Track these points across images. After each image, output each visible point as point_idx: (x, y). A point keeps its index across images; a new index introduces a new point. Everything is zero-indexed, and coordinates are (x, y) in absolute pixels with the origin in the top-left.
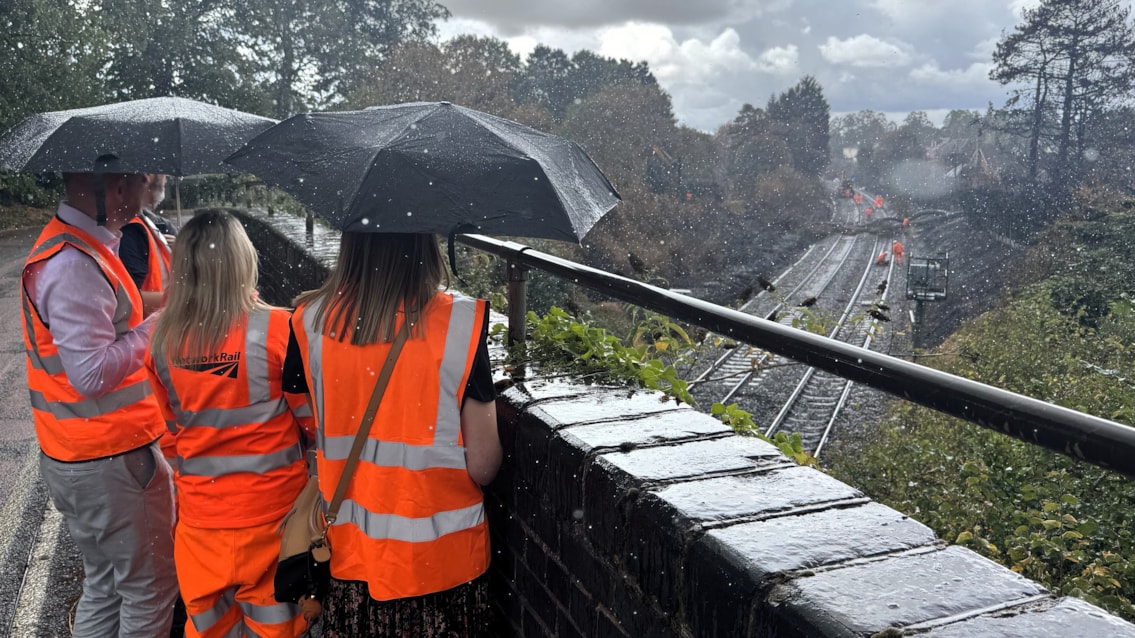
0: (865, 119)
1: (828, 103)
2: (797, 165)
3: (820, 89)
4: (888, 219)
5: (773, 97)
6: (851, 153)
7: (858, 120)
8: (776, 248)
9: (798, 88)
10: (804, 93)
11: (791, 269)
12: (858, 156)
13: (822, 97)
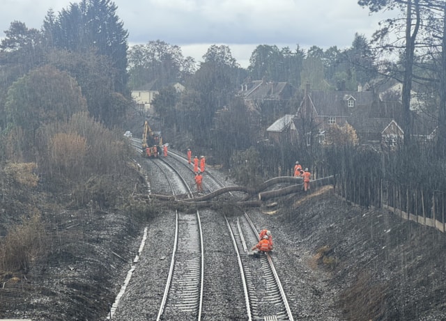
0: (157, 53)
1: (124, 28)
2: (93, 111)
3: (113, 8)
4: (226, 190)
5: (50, 14)
6: (143, 98)
7: (148, 53)
8: (103, 234)
9: (83, 4)
10: (92, 12)
11: (133, 268)
12: (153, 103)
13: (116, 19)
